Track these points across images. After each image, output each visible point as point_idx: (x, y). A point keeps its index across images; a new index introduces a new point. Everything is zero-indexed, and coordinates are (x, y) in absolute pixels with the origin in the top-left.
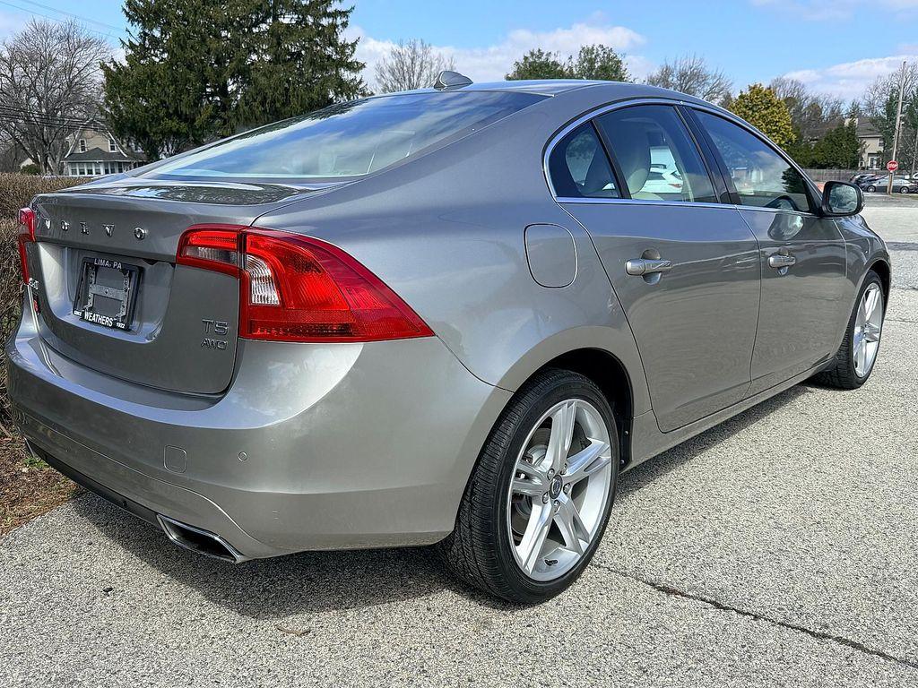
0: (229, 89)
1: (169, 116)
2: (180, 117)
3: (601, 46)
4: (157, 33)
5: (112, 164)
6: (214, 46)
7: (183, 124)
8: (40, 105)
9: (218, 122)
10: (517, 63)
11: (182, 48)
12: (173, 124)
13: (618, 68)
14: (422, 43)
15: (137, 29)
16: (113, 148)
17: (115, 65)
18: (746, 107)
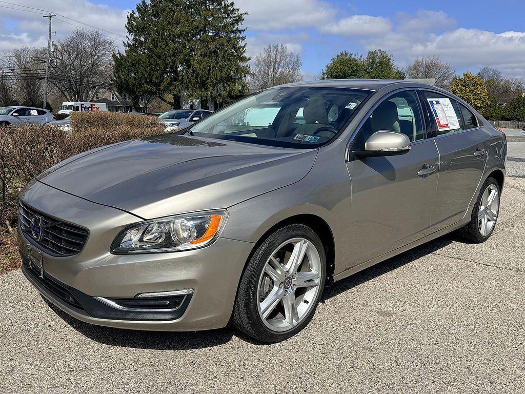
0: (178, 69)
1: (147, 82)
2: (152, 83)
3: (380, 50)
4: (142, 39)
5: (113, 107)
6: (172, 46)
7: (154, 88)
8: (76, 74)
9: (172, 87)
10: (333, 59)
11: (155, 47)
12: (149, 87)
13: (389, 63)
14: (282, 46)
15: (132, 37)
16: (113, 98)
17: (120, 55)
18: (462, 85)
